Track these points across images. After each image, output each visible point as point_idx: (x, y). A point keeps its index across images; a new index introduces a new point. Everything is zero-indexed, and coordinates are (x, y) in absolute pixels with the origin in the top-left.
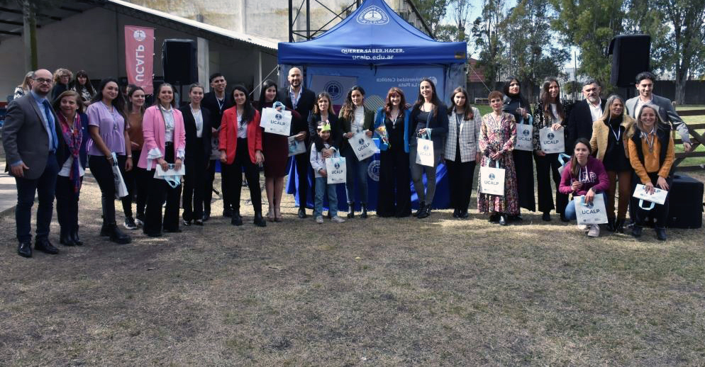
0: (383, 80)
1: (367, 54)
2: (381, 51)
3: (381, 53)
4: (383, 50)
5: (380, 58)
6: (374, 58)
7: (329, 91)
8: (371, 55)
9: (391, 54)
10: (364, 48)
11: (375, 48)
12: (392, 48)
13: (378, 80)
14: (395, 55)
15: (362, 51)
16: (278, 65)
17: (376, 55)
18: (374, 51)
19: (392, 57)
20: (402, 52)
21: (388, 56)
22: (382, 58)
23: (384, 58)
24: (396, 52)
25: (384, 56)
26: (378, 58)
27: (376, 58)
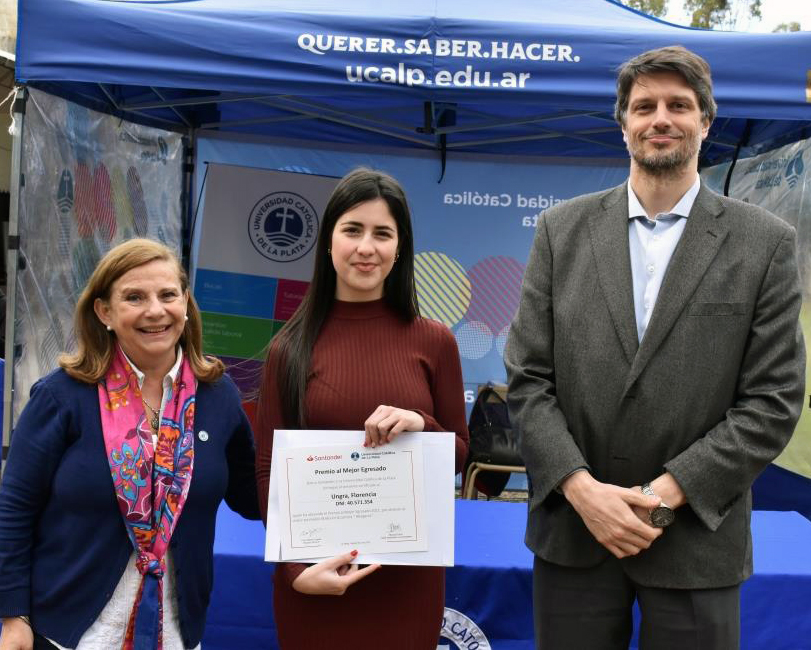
0: (468, 199)
1: (411, 62)
2: (474, 49)
3: (474, 61)
4: (487, 48)
5: (471, 81)
6: (442, 80)
7: (267, 229)
8: (430, 65)
9: (517, 67)
10: (400, 31)
11: (450, 37)
12: (526, 38)
13: (448, 199)
14: (538, 71)
15: (388, 45)
16: (15, 90)
17: (454, 65)
18: (443, 48)
19: (523, 78)
20: (570, 59)
21: (505, 75)
22: (477, 84)
23: (487, 83)
24: (540, 60)
25: (487, 74)
26: (462, 79)
27: (452, 82)
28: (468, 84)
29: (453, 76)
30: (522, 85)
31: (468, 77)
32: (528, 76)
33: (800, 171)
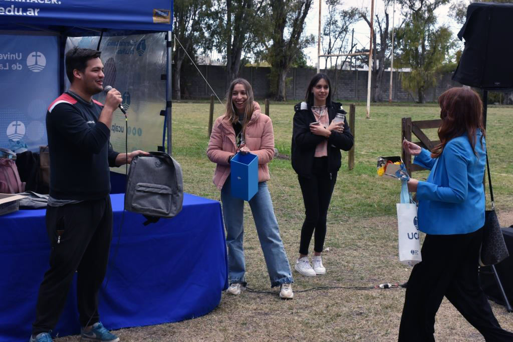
3: (14, 3)
5: (14, 12)
6: (2, 12)
14: (43, 8)
17: (5, 5)
19: (36, 11)
20: (57, 3)
21: (29, 9)
22: (16, 13)
23: (20, 13)
24: (44, 3)
25: (21, 9)
26: (9, 11)
27: (5, 12)
28: (12, 13)
29: (5, 10)
30: (36, 14)
31: (12, 10)
32: (39, 10)
33: (144, 48)
